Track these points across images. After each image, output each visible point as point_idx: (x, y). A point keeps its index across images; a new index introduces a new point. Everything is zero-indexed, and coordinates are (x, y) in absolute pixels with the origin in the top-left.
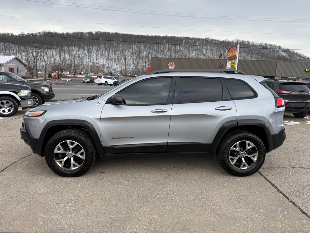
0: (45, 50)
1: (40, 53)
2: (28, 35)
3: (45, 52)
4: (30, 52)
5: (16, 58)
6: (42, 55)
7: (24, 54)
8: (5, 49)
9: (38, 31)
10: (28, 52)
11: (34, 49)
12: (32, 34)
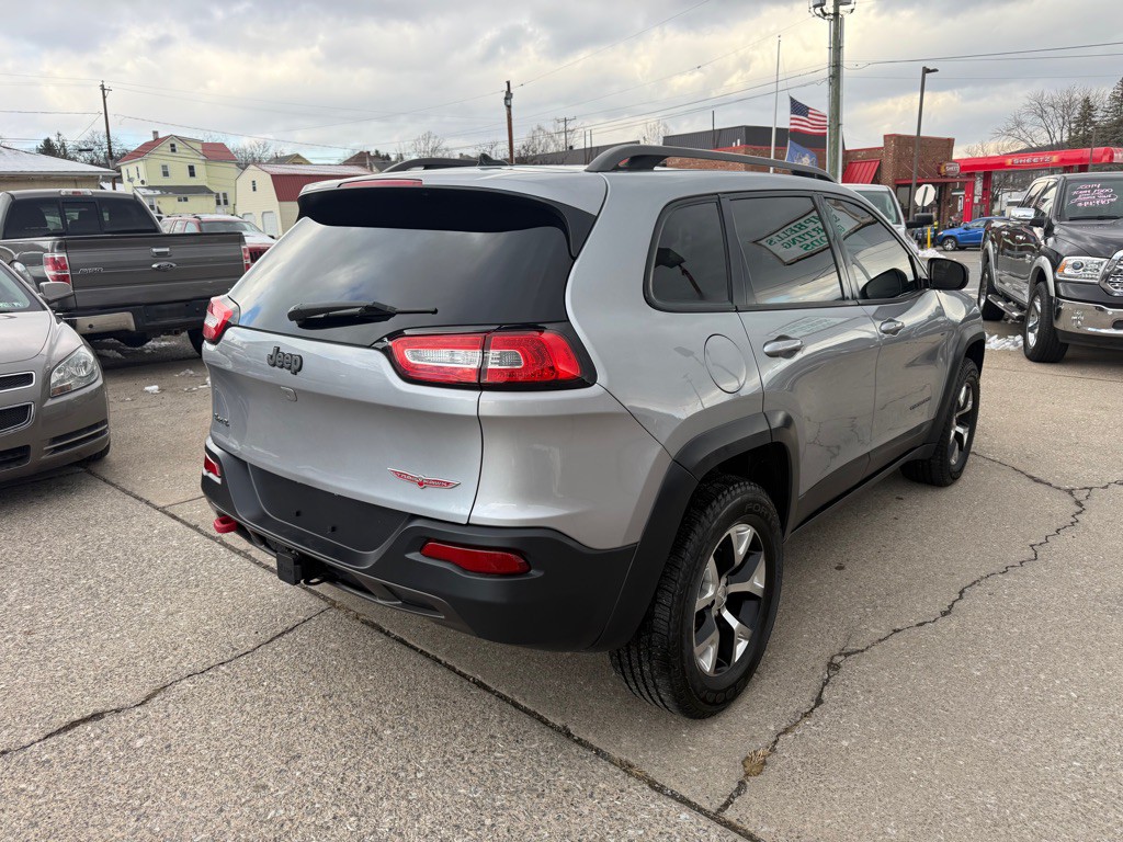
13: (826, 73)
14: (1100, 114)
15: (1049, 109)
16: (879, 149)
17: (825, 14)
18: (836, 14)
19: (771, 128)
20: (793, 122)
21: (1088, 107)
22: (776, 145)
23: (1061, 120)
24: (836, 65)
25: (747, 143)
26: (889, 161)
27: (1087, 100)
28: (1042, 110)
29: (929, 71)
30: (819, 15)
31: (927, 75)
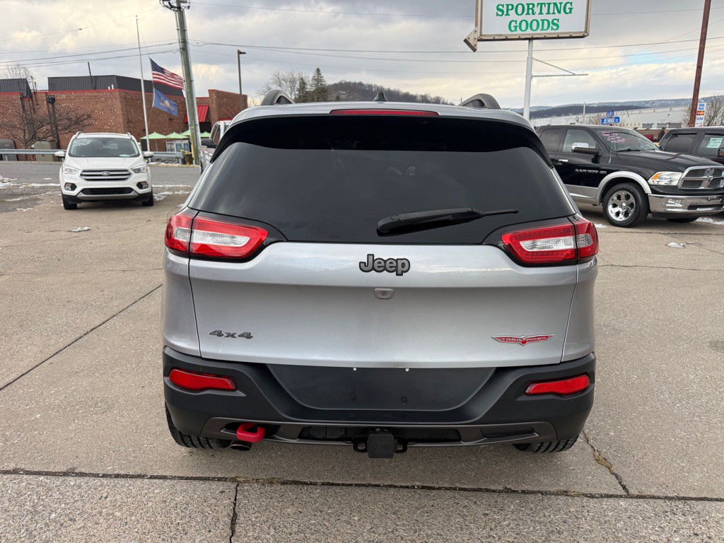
13: (178, 46)
14: (309, 87)
15: (283, 82)
16: (206, 98)
17: (172, 7)
18: (179, 8)
19: (140, 80)
20: (155, 76)
21: (303, 83)
22: (145, 91)
23: (290, 89)
24: (184, 41)
25: (119, 88)
26: (214, 106)
27: (302, 79)
28: (280, 82)
29: (241, 53)
30: (167, 7)
31: (241, 55)
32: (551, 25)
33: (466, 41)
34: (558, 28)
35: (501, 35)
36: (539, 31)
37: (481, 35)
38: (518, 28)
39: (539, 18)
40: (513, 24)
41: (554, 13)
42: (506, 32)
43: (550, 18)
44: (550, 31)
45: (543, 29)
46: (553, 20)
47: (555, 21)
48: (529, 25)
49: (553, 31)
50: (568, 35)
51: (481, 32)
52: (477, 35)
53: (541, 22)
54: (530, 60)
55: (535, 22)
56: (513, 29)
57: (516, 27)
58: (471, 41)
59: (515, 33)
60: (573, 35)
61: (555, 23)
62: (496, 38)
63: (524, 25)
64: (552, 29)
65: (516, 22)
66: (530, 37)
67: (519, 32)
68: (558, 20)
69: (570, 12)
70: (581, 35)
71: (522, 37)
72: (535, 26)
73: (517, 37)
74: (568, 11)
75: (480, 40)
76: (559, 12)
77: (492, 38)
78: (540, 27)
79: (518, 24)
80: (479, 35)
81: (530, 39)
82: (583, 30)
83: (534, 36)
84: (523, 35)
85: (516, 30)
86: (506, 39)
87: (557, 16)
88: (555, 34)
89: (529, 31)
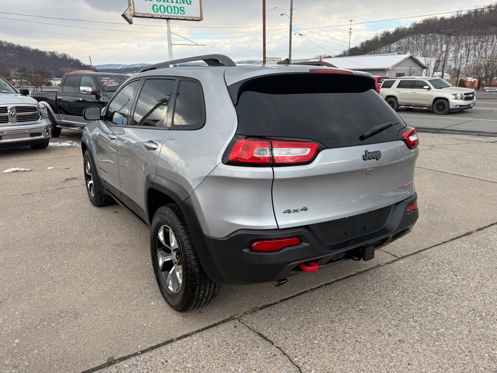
0: (491, 37)
1: (480, 44)
2: (469, 15)
3: (491, 40)
4: (464, 44)
5: (411, 58)
6: (484, 47)
7: (453, 48)
8: (425, 44)
9: (488, 4)
10: (459, 44)
11: (472, 37)
12: (476, 11)
32: (180, 11)
33: (123, 16)
34: (184, 13)
35: (148, 14)
36: (172, 14)
37: (135, 13)
38: (159, 10)
39: (172, 5)
40: (155, 7)
41: (180, 3)
42: (151, 12)
43: (179, 6)
44: (179, 14)
45: (175, 13)
46: (181, 8)
47: (182, 9)
48: (166, 9)
49: (182, 15)
50: (191, 19)
51: (134, 10)
52: (132, 13)
53: (173, 8)
54: (169, 32)
55: (169, 8)
56: (156, 11)
57: (157, 9)
58: (128, 16)
59: (157, 13)
60: (194, 19)
61: (182, 10)
62: (145, 16)
63: (162, 8)
64: (181, 13)
65: (157, 6)
66: (168, 17)
67: (159, 13)
68: (183, 8)
69: (190, 3)
70: (199, 19)
71: (162, 17)
72: (169, 10)
73: (159, 17)
74: (189, 3)
75: (134, 16)
76: (184, 3)
77: (142, 15)
78: (173, 12)
79: (158, 8)
80: (133, 13)
81: (168, 19)
82: (199, 16)
83: (171, 17)
84: (163, 15)
85: (158, 11)
86: (152, 17)
87: (182, 5)
88: (183, 17)
89: (166, 13)
